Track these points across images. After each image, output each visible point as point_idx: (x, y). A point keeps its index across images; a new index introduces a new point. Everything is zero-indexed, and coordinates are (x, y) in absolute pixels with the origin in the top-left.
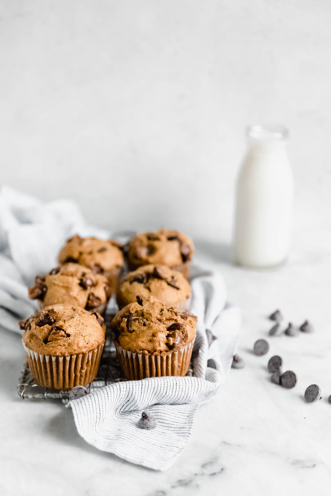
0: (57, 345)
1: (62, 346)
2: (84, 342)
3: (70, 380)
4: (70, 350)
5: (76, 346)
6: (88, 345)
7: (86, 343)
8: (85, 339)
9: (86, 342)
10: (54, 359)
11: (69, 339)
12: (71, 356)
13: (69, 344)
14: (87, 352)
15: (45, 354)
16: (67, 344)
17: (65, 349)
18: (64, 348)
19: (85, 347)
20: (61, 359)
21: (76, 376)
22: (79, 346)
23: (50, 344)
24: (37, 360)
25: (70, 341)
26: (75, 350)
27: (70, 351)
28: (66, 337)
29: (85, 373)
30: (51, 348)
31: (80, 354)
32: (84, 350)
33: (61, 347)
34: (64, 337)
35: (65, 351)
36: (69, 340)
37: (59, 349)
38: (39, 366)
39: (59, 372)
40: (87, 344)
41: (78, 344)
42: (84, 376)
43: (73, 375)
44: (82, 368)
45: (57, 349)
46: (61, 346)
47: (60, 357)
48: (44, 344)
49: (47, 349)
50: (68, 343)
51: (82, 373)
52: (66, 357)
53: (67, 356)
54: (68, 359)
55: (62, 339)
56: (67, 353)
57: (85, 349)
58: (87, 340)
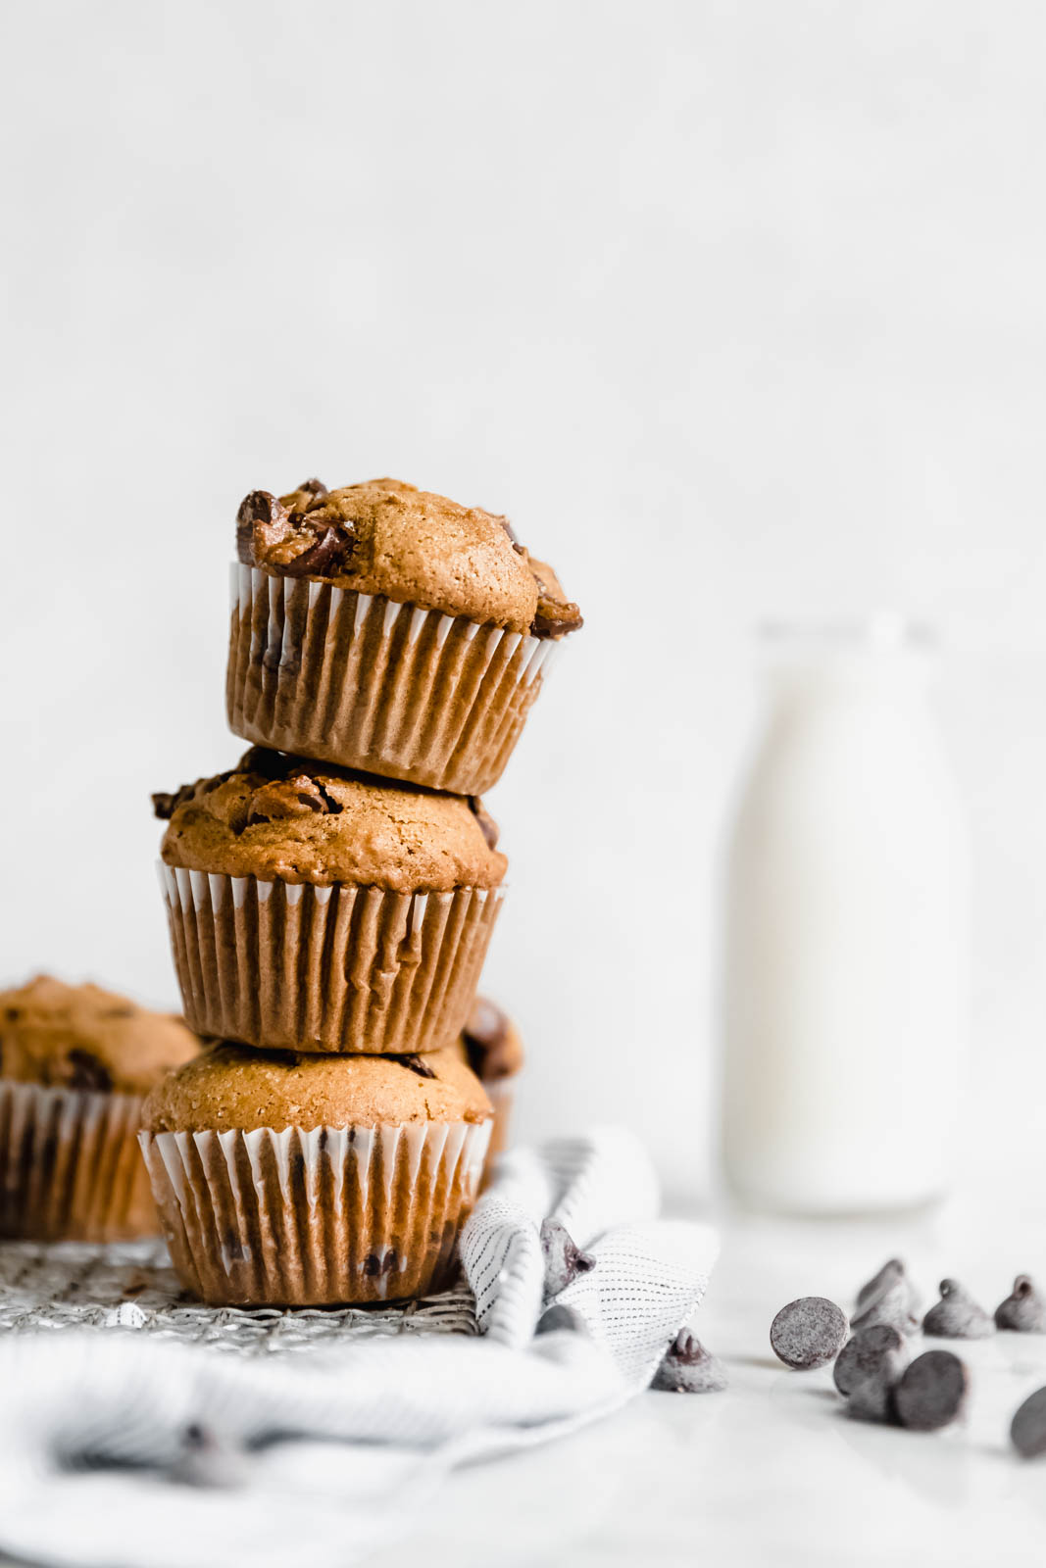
0: (284, 836)
1: (303, 842)
2: (397, 839)
3: (328, 1007)
4: (332, 857)
5: (358, 845)
6: (409, 858)
7: (403, 849)
8: (403, 833)
9: (405, 845)
10: (264, 890)
11: (337, 819)
12: (337, 885)
13: (333, 837)
14: (407, 889)
15: (229, 869)
16: (324, 837)
17: (313, 853)
18: (309, 847)
19: (400, 864)
20: (294, 894)
21: (352, 992)
22: (374, 847)
23: (254, 832)
24: (197, 907)
25: (339, 828)
26: (354, 863)
27: (333, 863)
28: (324, 813)
29: (391, 984)
30: (259, 848)
31: (374, 884)
32: (395, 875)
33: (298, 844)
34: (316, 807)
35: (312, 859)
36: (334, 825)
37: (288, 851)
38: (204, 937)
39: (283, 962)
40: (410, 852)
41: (368, 840)
42: (387, 1000)
43: (341, 985)
44: (380, 962)
45: (284, 849)
46: (297, 840)
47: (290, 883)
48: (232, 836)
49: (241, 849)
50: (330, 834)
51: (380, 984)
52: (317, 888)
53: (320, 884)
54: (324, 894)
55: (305, 814)
56: (321, 868)
57: (399, 870)
58: (413, 837)
